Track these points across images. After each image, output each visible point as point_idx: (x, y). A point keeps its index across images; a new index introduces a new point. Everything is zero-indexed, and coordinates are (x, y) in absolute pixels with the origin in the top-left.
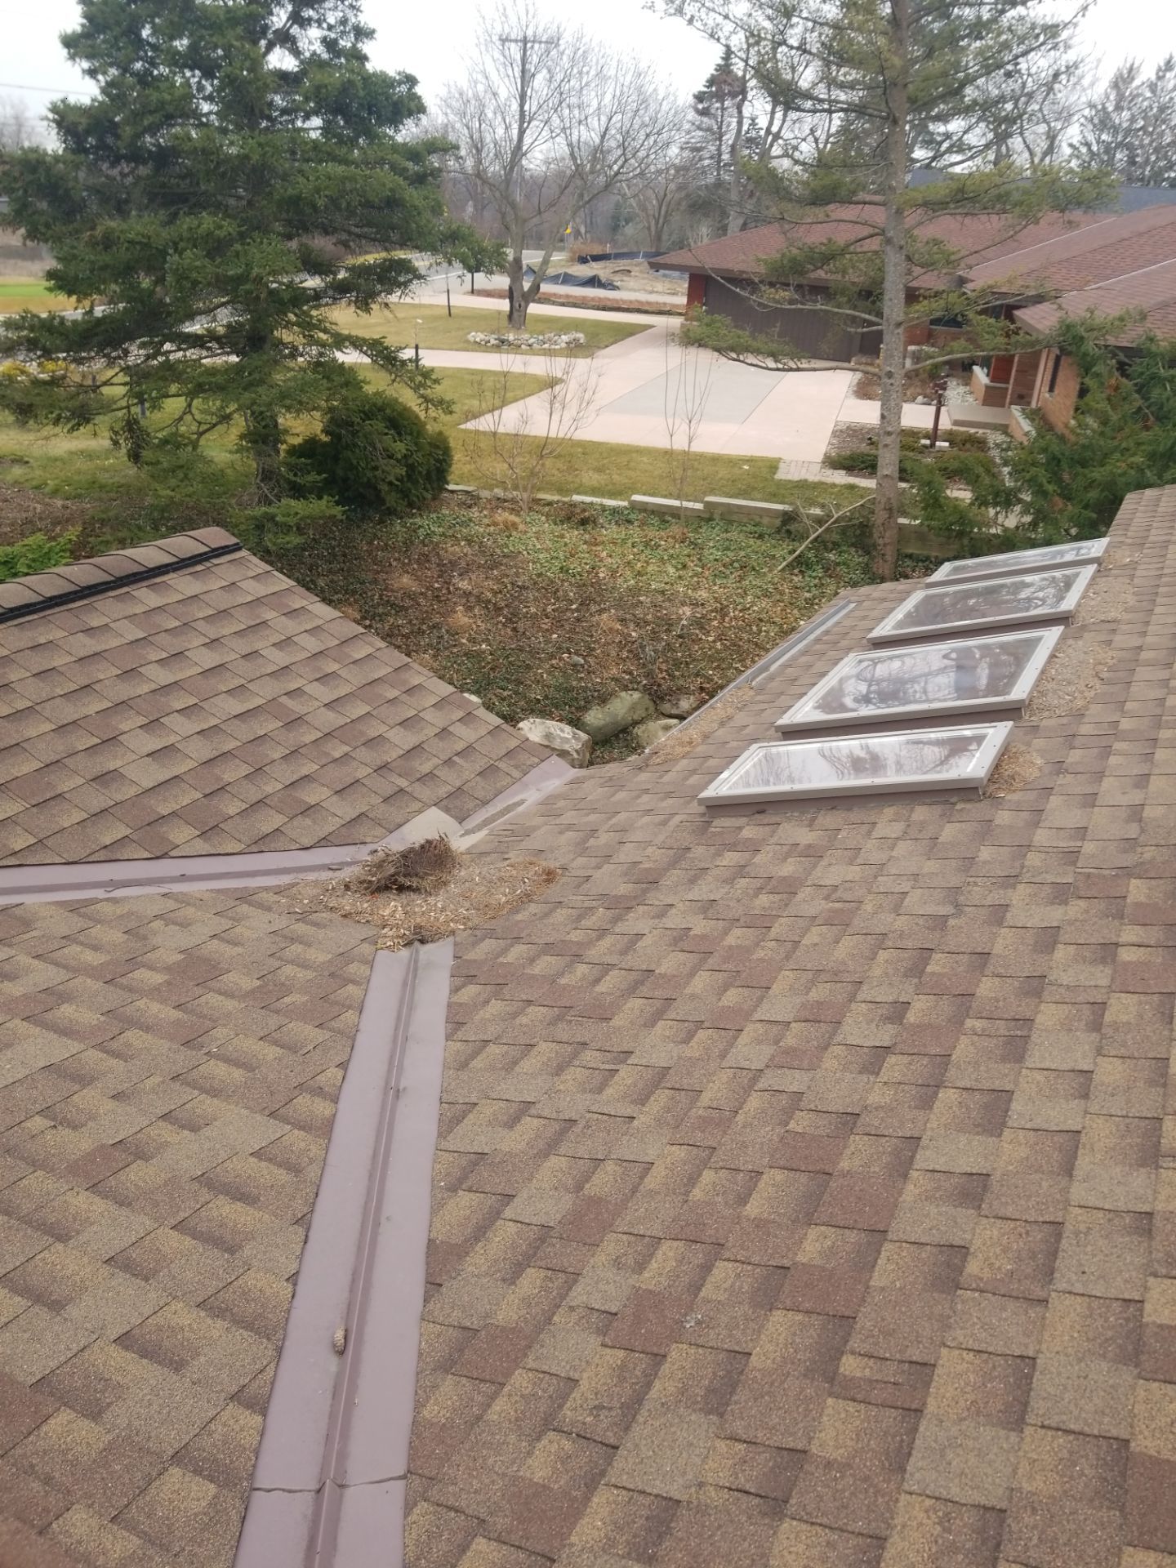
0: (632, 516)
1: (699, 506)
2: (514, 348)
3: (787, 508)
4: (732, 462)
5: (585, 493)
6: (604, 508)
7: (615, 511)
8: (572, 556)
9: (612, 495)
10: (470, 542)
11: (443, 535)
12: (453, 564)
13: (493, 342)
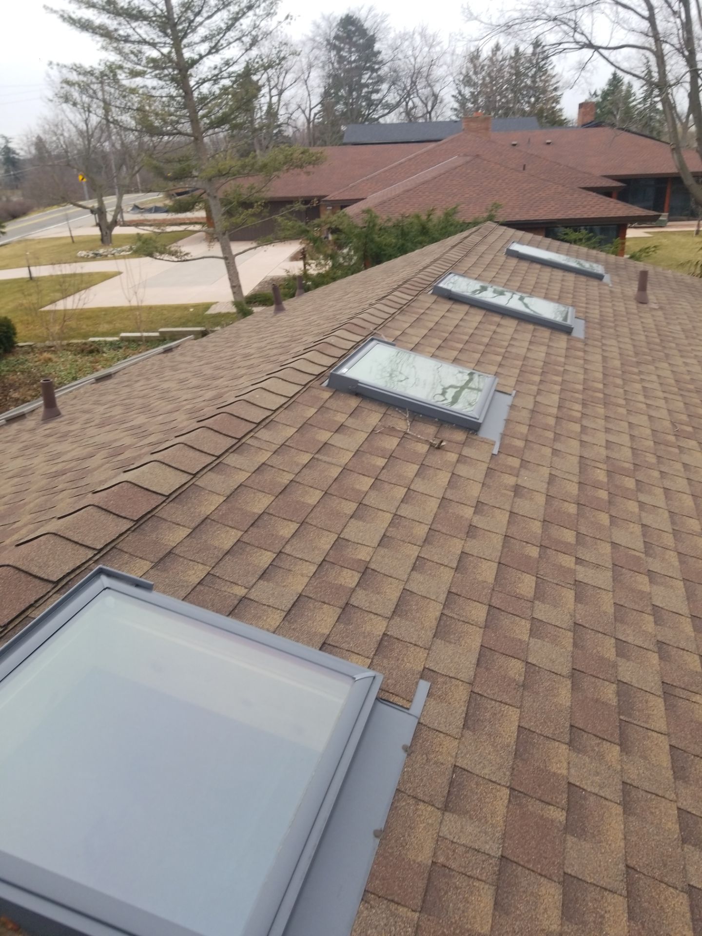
0: (122, 345)
1: (157, 334)
2: (104, 257)
3: (202, 329)
4: (185, 308)
5: (98, 336)
6: (106, 342)
7: (111, 343)
8: (80, 370)
9: (113, 335)
10: (23, 372)
11: (8, 371)
12: (11, 386)
13: (91, 255)
